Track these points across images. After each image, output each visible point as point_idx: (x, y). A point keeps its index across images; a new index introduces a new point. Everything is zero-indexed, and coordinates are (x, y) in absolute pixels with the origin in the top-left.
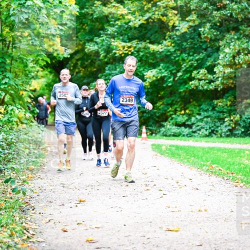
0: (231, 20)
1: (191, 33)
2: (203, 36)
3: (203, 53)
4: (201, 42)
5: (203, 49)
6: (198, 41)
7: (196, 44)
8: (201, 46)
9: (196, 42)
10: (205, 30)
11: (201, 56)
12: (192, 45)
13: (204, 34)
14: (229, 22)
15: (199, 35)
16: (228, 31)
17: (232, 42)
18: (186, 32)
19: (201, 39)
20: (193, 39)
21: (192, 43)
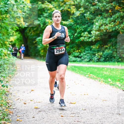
0: (99, 11)
1: (81, 16)
2: (86, 18)
3: (86, 25)
4: (86, 20)
5: (86, 23)
6: (84, 20)
8: (85, 22)
9: (83, 20)
10: (87, 15)
11: (86, 26)
12: (81, 22)
13: (87, 17)
14: (98, 11)
15: (85, 17)
16: (97, 15)
17: (99, 20)
18: (79, 16)
19: (85, 19)
20: (82, 19)
21: (81, 21)
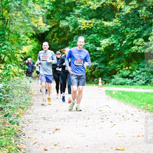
1: (133, 14)
2: (141, 16)
3: (141, 27)
4: (140, 20)
5: (141, 25)
6: (137, 19)
7: (136, 21)
8: (139, 23)
9: (136, 20)
10: (142, 12)
11: (140, 29)
12: (133, 22)
13: (141, 14)
15: (138, 15)
18: (129, 13)
19: (139, 17)
20: (134, 17)
21: (133, 20)
